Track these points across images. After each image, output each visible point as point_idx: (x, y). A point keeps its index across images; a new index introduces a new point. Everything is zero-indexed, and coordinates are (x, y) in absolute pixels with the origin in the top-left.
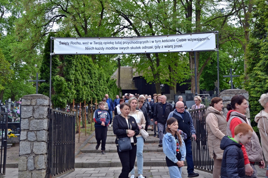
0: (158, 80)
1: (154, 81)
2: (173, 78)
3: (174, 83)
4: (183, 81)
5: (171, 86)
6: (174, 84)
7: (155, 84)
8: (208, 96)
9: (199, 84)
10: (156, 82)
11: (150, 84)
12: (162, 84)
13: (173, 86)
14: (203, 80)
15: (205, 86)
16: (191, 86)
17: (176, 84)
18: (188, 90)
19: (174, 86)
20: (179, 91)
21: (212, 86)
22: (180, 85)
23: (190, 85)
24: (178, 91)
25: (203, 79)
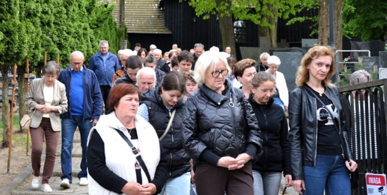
0: (228, 8)
1: (217, 12)
2: (268, 5)
3: (270, 17)
4: (297, 13)
5: (262, 25)
6: (270, 21)
7: (218, 21)
8: (368, 55)
9: (341, 21)
10: (222, 15)
11: (204, 18)
12: (238, 20)
13: (269, 27)
14: (353, 11)
15: (357, 28)
16: (317, 27)
17: (276, 21)
18: (311, 38)
19: (270, 25)
20: (285, 40)
21: (378, 27)
22: (287, 24)
23: (314, 25)
24: (282, 40)
25: (353, 9)
